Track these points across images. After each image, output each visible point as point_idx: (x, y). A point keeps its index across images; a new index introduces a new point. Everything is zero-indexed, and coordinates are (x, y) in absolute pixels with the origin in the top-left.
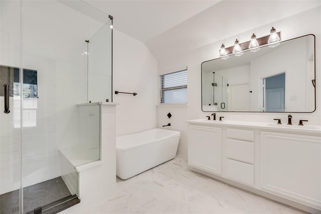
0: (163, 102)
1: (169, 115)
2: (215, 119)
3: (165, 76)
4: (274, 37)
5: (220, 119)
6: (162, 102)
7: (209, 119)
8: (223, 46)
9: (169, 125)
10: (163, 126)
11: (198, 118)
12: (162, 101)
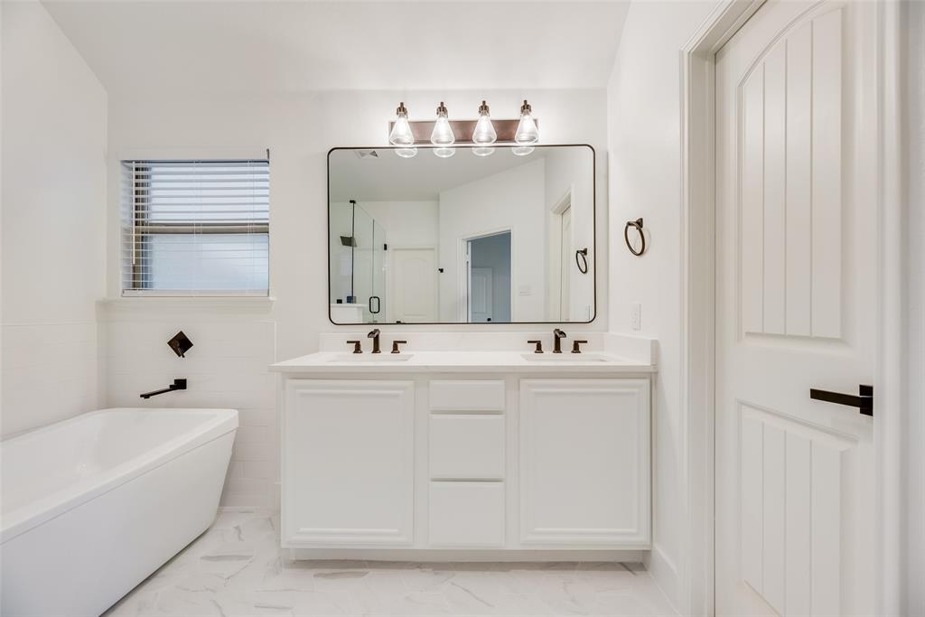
0: (146, 285)
1: (181, 344)
2: (376, 350)
3: (155, 170)
4: (526, 126)
5: (395, 349)
6: (134, 285)
7: (358, 350)
8: (402, 110)
9: (180, 384)
10: (146, 396)
11: (315, 349)
12: (139, 277)
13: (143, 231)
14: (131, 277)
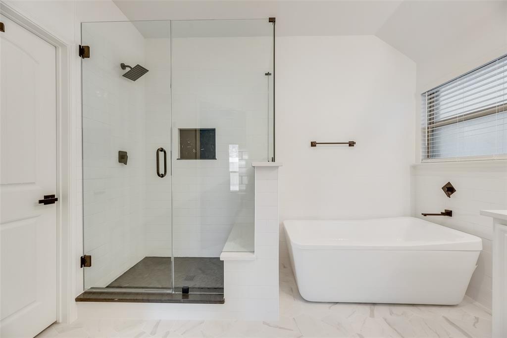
0: (433, 156)
1: (449, 190)
6: (428, 156)
9: (448, 213)
10: (425, 215)
12: (430, 153)
13: (433, 127)
14: (427, 153)
